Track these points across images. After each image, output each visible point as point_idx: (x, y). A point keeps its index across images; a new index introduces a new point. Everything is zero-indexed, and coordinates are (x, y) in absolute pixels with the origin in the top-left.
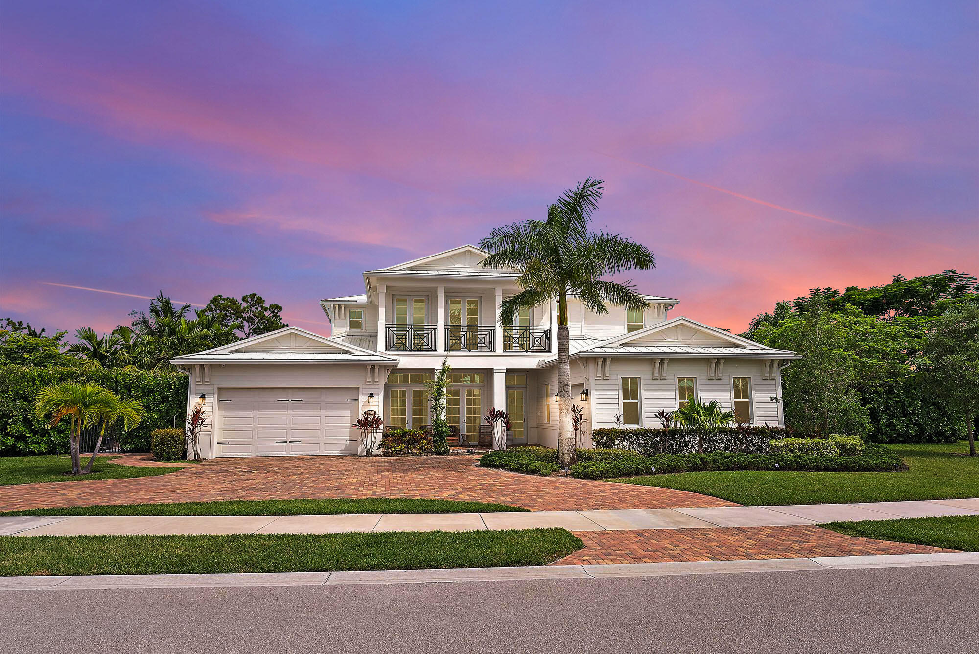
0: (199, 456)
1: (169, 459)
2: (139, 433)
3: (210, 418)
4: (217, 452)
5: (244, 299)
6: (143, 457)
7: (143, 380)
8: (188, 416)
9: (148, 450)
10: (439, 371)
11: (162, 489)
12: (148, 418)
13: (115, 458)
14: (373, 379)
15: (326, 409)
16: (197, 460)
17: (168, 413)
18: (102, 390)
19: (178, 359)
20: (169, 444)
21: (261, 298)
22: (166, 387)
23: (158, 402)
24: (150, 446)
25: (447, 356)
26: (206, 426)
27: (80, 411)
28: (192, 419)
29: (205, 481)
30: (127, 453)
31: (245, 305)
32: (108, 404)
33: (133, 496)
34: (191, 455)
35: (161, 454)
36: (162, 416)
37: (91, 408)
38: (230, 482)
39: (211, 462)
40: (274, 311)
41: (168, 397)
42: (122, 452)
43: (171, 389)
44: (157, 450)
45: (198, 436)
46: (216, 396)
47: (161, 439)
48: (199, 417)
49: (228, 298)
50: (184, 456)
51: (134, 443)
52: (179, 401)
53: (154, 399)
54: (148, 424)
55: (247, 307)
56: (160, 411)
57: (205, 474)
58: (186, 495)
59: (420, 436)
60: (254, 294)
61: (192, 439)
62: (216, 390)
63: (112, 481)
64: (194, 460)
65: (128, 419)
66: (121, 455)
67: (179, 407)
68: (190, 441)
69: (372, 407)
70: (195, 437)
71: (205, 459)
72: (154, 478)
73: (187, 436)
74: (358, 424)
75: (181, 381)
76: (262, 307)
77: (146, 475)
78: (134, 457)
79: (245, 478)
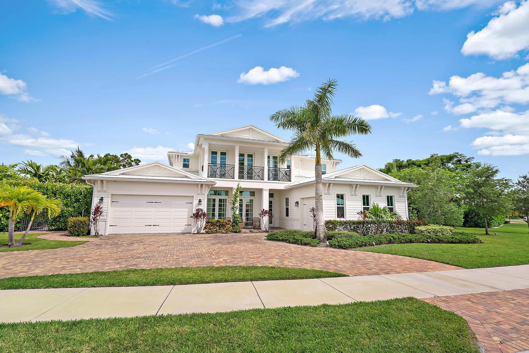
0: (98, 234)
1: (78, 235)
2: (61, 219)
3: (106, 211)
4: (109, 231)
5: (121, 156)
6: (62, 233)
7: (64, 189)
8: (92, 210)
9: (66, 229)
10: (236, 189)
11: (73, 258)
12: (66, 211)
13: (43, 234)
14: (201, 192)
15: (174, 208)
16: (97, 235)
17: (79, 208)
18: (33, 191)
19: (87, 176)
20: (79, 226)
21: (130, 156)
22: (78, 193)
23: (73, 201)
24: (67, 227)
25: (240, 181)
26: (103, 216)
27: (15, 205)
28: (94, 212)
29: (104, 251)
30: (52, 231)
31: (121, 158)
32: (37, 200)
33: (49, 265)
34: (93, 233)
35: (74, 232)
36: (75, 210)
37: (24, 203)
38: (121, 252)
39: (106, 237)
40: (136, 162)
41: (80, 199)
42: (49, 231)
43: (82, 194)
44: (71, 230)
45: (98, 222)
46: (110, 199)
47: (74, 223)
48: (99, 211)
49: (113, 155)
50: (89, 233)
51: (57, 225)
52: (86, 201)
53: (71, 200)
54: (66, 214)
55: (123, 160)
56: (74, 207)
57: (103, 246)
58: (91, 263)
59: (226, 223)
60: (126, 153)
61: (94, 223)
62: (110, 195)
63: (35, 252)
64: (95, 236)
65: (51, 210)
66: (48, 232)
67: (86, 205)
68: (92, 224)
69: (200, 207)
70: (96, 222)
71: (102, 235)
72: (68, 249)
73: (91, 222)
74: (193, 216)
75: (88, 190)
76: (130, 160)
77: (62, 247)
78: (56, 234)
79: (131, 248)
